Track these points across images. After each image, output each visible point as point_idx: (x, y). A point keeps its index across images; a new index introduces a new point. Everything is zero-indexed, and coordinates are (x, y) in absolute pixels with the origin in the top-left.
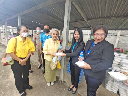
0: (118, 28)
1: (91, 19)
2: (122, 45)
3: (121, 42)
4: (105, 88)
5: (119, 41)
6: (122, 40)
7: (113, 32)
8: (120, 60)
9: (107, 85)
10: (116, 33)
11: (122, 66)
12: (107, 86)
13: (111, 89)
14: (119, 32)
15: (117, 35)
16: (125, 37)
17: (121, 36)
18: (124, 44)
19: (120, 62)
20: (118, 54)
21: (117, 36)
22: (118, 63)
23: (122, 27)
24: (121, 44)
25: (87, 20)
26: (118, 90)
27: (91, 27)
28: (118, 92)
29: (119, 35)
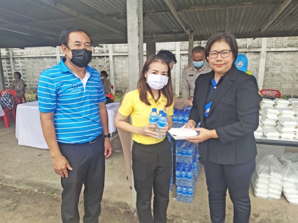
0: (260, 30)
1: (188, 8)
2: (276, 78)
3: (271, 70)
4: (255, 196)
5: (267, 69)
6: (274, 64)
7: (249, 41)
8: (278, 115)
9: (258, 185)
10: (256, 45)
11: (282, 126)
12: (257, 187)
13: (268, 192)
14: (264, 41)
15: (258, 50)
16: (279, 56)
17: (269, 54)
18: (279, 75)
19: (277, 118)
20: (272, 102)
21: (258, 52)
22: (274, 123)
23: (270, 26)
24: (273, 75)
25: (177, 10)
26: (281, 188)
27: (188, 32)
28: (283, 195)
29: (263, 50)
